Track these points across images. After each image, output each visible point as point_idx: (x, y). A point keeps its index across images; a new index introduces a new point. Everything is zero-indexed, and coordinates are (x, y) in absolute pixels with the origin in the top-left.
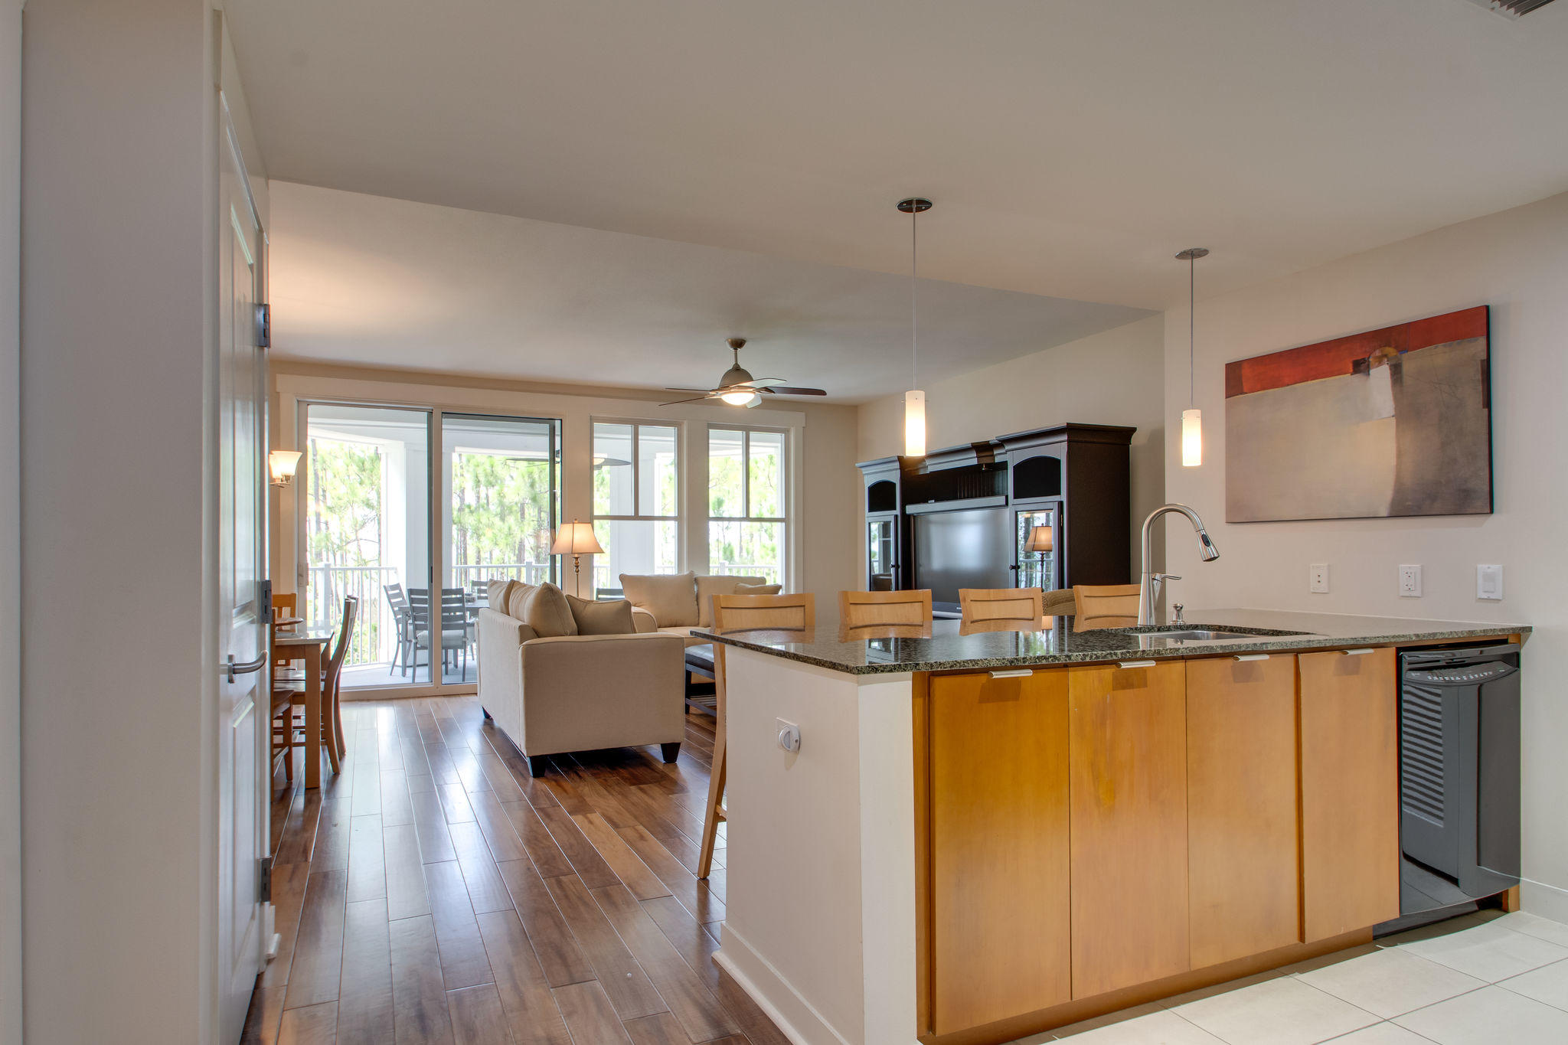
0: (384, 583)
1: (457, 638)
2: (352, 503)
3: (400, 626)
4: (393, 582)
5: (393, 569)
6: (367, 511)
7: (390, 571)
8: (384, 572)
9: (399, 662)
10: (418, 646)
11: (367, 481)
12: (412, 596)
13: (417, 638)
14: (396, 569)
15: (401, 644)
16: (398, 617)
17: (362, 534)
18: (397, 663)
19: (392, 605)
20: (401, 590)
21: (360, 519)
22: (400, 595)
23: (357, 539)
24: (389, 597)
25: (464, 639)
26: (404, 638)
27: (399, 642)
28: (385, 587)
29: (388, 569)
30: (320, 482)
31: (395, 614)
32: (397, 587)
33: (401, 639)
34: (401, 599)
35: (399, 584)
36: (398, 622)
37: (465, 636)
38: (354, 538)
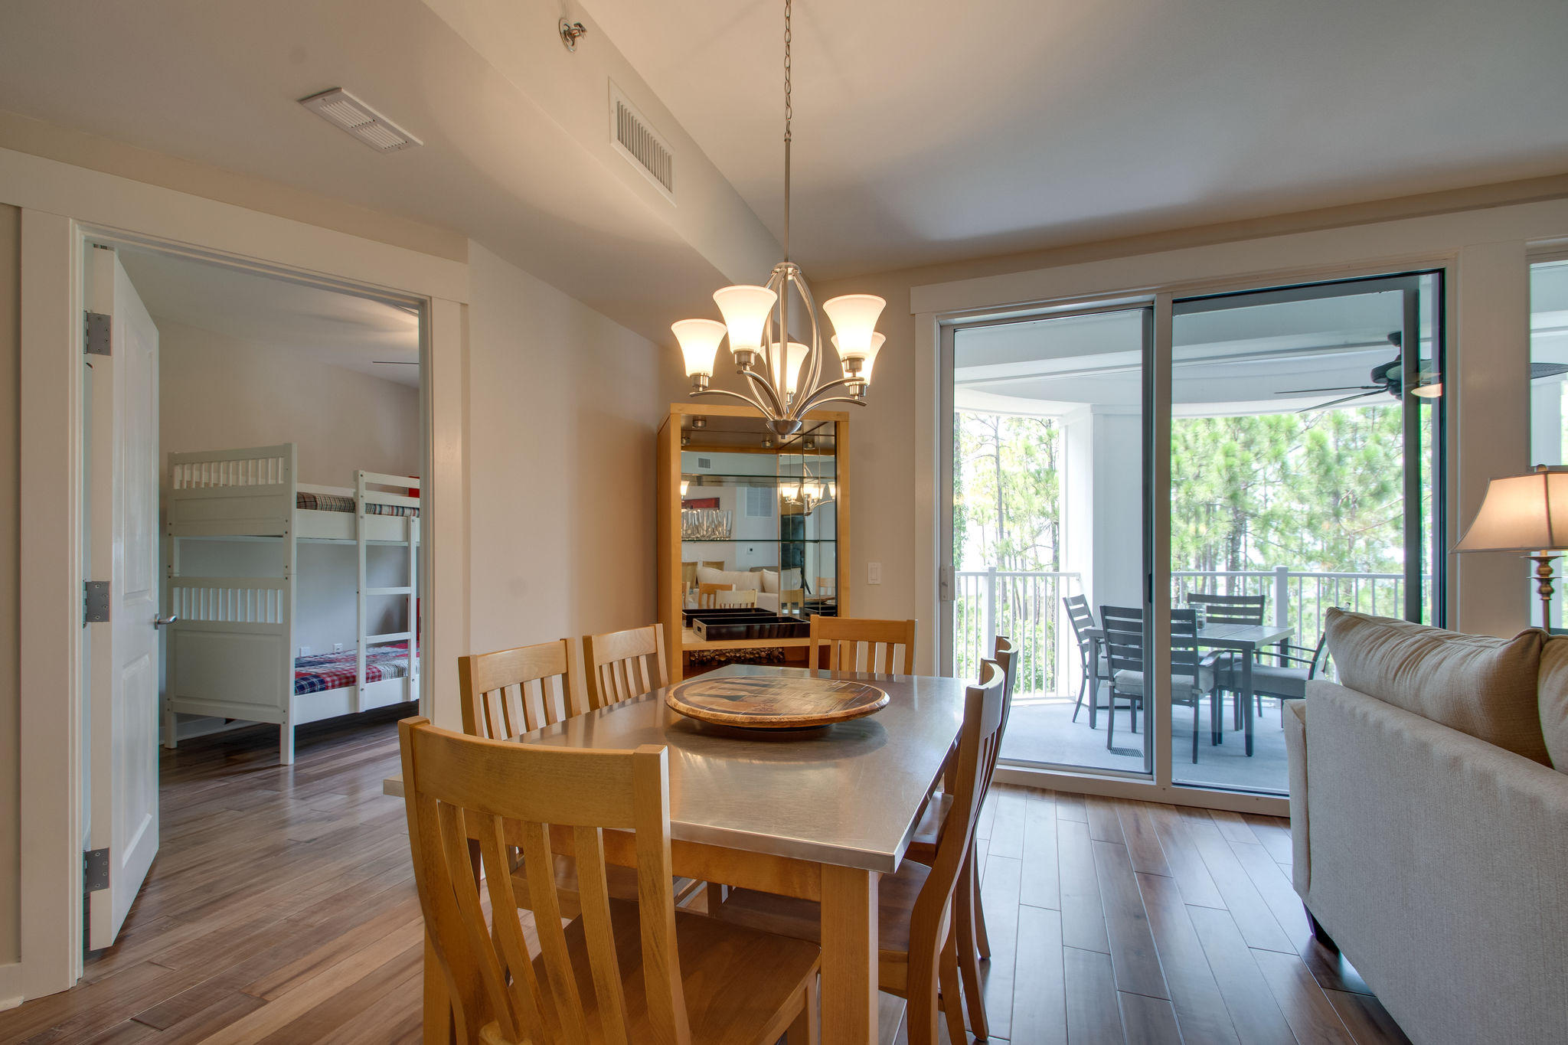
0: (1063, 594)
1: (1183, 687)
2: (1029, 512)
3: (1087, 654)
4: (1075, 593)
5: (1074, 575)
6: (1042, 519)
7: (1071, 578)
8: (1063, 580)
9: (1086, 700)
10: (1116, 691)
11: (1043, 492)
12: (1108, 617)
13: (1114, 680)
14: (1080, 575)
15: (1087, 681)
16: (1084, 642)
17: (1038, 541)
18: (1083, 702)
19: (1076, 626)
20: (1086, 604)
21: (1036, 528)
22: (1085, 610)
23: (1034, 546)
24: (1071, 614)
25: (1194, 691)
26: (1093, 674)
27: (1085, 677)
28: (1065, 599)
29: (1068, 575)
30: (1003, 499)
31: (1080, 637)
32: (1081, 599)
33: (1087, 673)
34: (1086, 616)
35: (1083, 595)
36: (1083, 649)
37: (1196, 685)
38: (1031, 544)
